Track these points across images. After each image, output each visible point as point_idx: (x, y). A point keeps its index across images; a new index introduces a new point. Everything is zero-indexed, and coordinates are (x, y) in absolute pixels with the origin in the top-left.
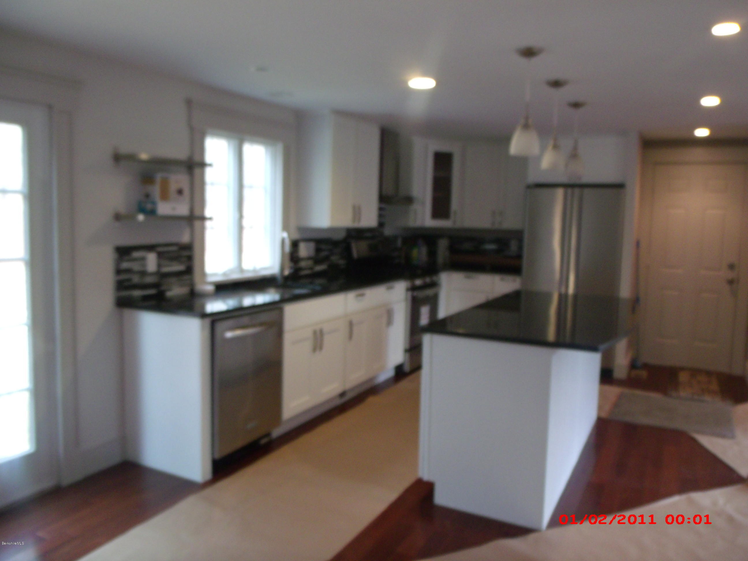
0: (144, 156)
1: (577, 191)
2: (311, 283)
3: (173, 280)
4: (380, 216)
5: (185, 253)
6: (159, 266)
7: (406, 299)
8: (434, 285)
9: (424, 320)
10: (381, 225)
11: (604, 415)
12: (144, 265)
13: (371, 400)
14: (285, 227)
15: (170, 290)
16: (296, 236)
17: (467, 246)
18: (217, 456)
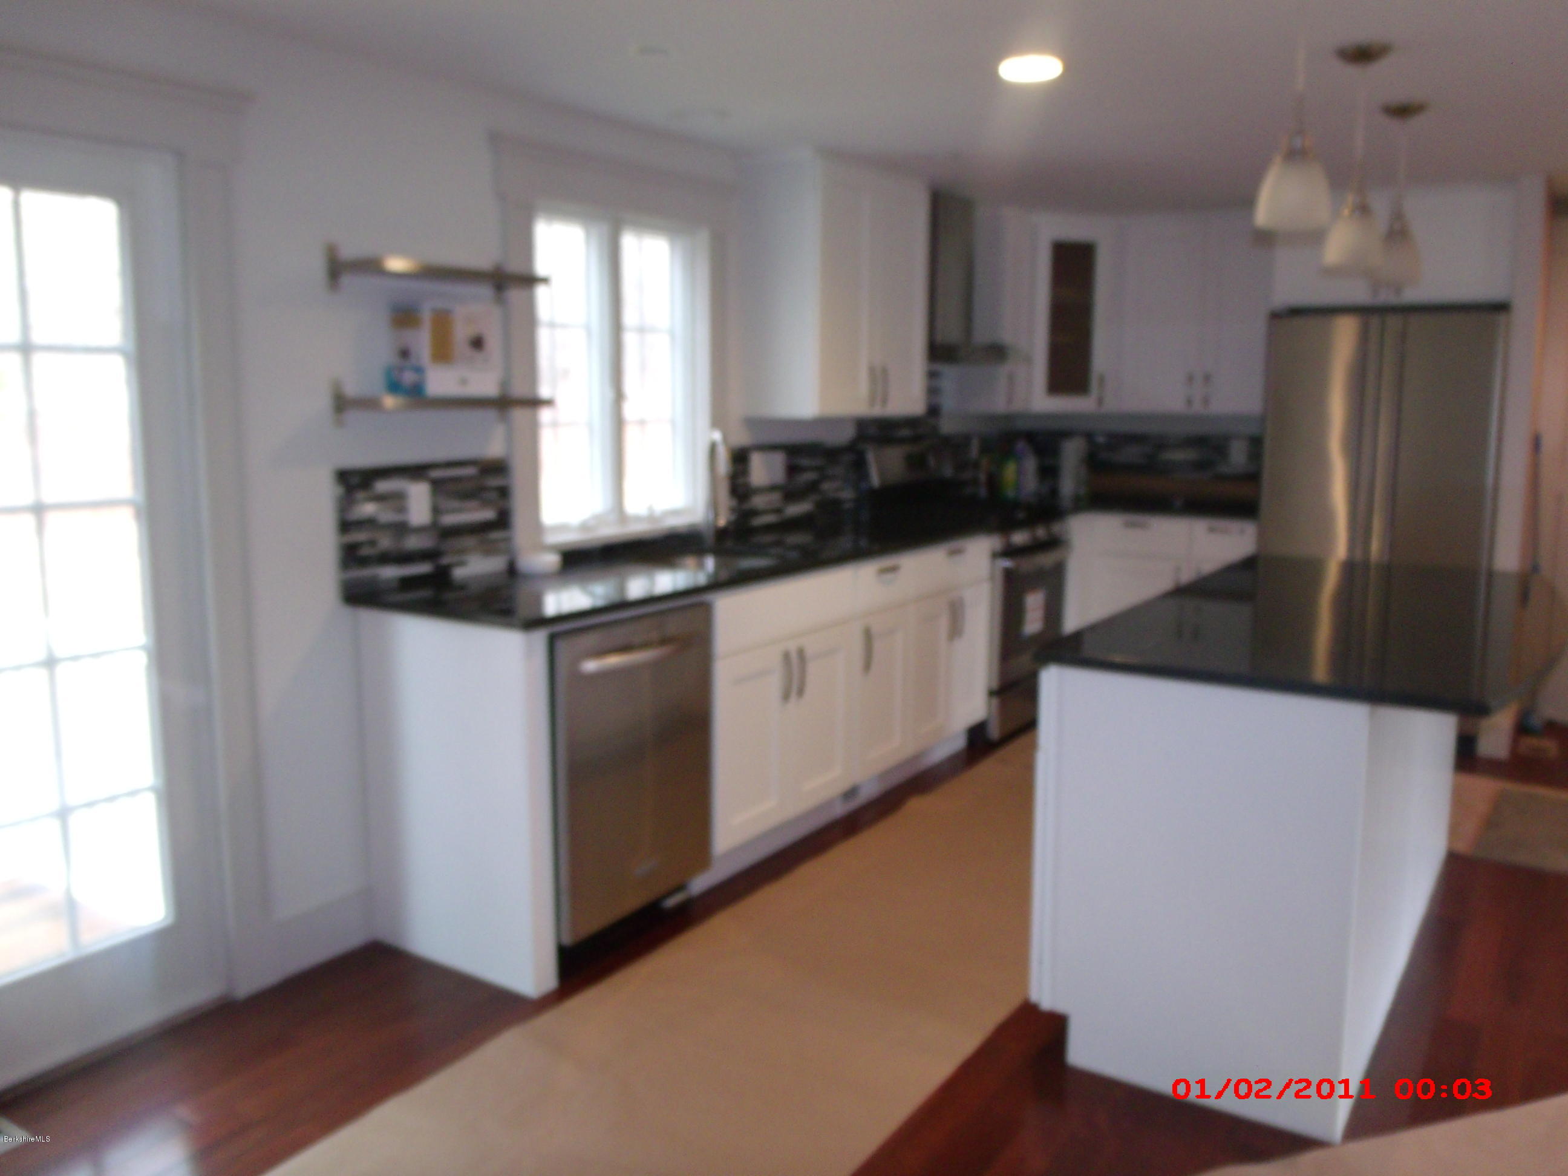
0: (396, 264)
1: (1394, 323)
2: (778, 543)
3: (469, 541)
4: (933, 391)
5: (494, 482)
6: (436, 511)
7: (992, 578)
8: (1054, 543)
9: (1033, 623)
10: (933, 411)
11: (1462, 847)
12: (402, 509)
13: (915, 804)
14: (717, 421)
15: (461, 564)
16: (742, 438)
17: (1131, 454)
18: (567, 940)
